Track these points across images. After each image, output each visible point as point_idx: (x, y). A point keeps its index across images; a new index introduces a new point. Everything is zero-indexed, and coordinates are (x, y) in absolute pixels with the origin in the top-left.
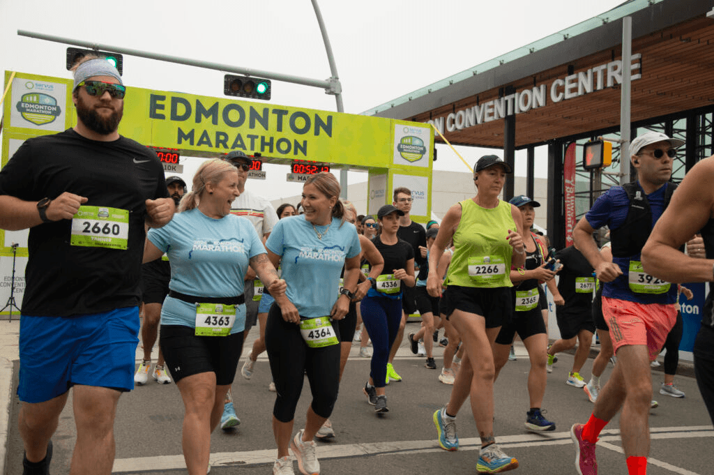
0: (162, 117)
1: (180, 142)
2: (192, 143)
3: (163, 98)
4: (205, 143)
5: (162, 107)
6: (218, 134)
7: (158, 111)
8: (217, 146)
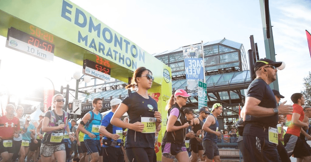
0: (69, 19)
1: (79, 41)
2: (86, 44)
3: (71, 6)
4: (92, 47)
5: (70, 12)
6: (100, 44)
7: (67, 14)
8: (99, 51)
